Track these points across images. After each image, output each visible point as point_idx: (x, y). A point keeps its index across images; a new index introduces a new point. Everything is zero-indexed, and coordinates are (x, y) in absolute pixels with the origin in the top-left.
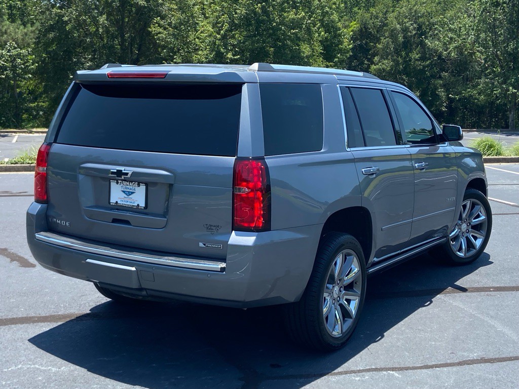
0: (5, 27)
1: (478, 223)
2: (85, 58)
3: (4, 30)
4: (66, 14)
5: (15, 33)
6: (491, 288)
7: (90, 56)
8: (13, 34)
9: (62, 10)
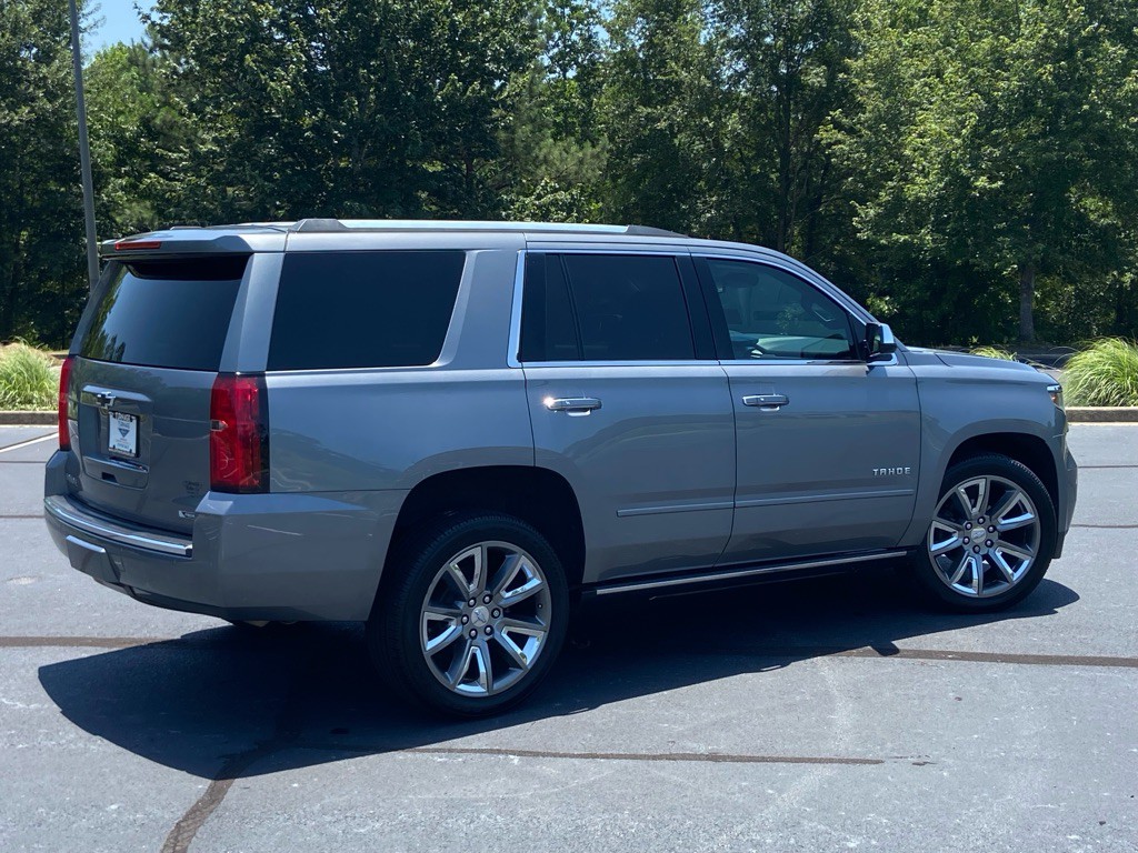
0: (545, 150)
1: (1014, 526)
2: (705, 203)
3: (541, 157)
4: (663, 115)
5: (562, 161)
6: (950, 653)
7: (714, 199)
8: (558, 163)
9: (656, 108)
